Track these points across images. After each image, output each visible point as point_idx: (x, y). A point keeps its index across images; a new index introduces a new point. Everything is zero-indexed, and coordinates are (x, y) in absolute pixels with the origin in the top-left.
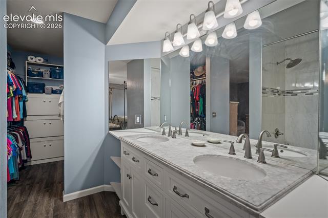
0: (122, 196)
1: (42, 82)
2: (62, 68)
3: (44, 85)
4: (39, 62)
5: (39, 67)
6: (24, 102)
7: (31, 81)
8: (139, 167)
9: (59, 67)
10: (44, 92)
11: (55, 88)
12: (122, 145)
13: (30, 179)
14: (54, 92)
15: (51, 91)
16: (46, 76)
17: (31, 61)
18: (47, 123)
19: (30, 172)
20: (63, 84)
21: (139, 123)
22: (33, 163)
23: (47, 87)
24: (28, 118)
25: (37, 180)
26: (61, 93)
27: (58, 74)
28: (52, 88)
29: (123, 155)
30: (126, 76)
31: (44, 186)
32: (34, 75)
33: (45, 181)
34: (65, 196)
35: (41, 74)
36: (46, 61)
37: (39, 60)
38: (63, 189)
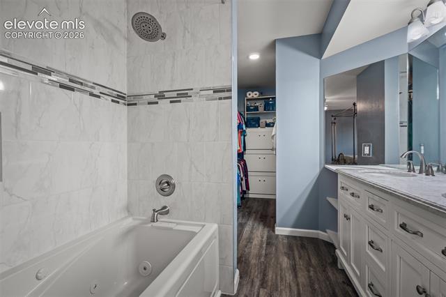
0: (339, 245)
1: (257, 116)
2: (274, 99)
3: (259, 119)
4: (255, 96)
5: (255, 101)
6: (244, 136)
7: (249, 116)
8: (359, 204)
9: (272, 98)
10: (259, 126)
11: (269, 121)
12: (340, 179)
13: (248, 208)
14: (268, 125)
15: (264, 125)
16: (261, 109)
17: (249, 97)
18: (262, 157)
19: (248, 203)
20: (275, 115)
21: (369, 154)
22: (251, 196)
23: (261, 121)
24: (247, 152)
25: (254, 210)
26: (273, 126)
27: (270, 106)
28: (266, 122)
29: (340, 191)
30: (356, 95)
31: (259, 216)
32: (252, 110)
33: (260, 213)
34: (276, 228)
35: (256, 108)
36: (261, 94)
37: (255, 95)
38: (275, 222)
